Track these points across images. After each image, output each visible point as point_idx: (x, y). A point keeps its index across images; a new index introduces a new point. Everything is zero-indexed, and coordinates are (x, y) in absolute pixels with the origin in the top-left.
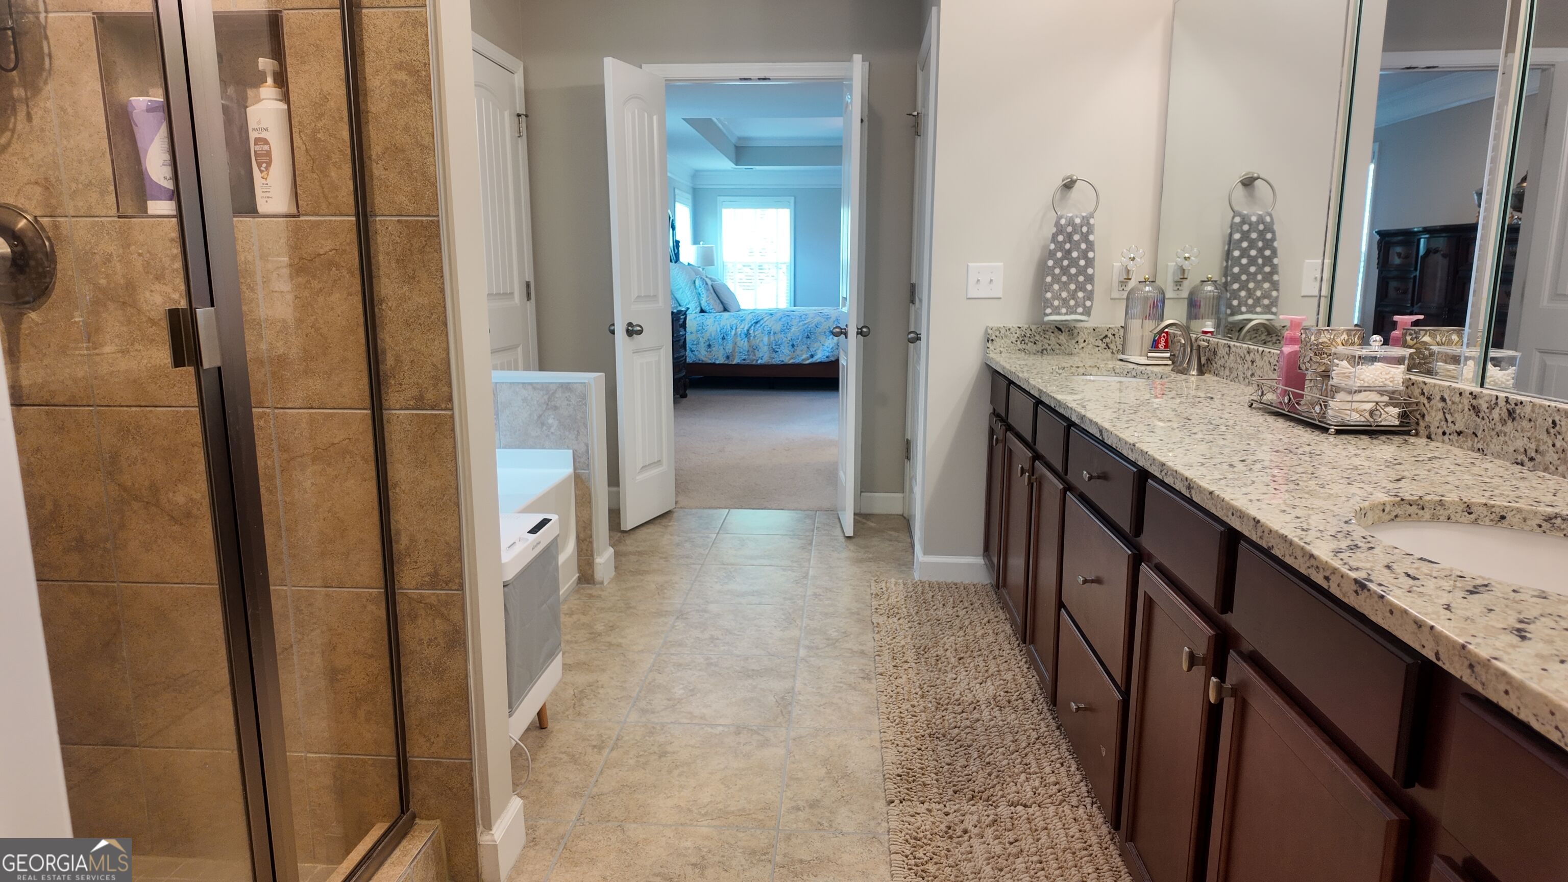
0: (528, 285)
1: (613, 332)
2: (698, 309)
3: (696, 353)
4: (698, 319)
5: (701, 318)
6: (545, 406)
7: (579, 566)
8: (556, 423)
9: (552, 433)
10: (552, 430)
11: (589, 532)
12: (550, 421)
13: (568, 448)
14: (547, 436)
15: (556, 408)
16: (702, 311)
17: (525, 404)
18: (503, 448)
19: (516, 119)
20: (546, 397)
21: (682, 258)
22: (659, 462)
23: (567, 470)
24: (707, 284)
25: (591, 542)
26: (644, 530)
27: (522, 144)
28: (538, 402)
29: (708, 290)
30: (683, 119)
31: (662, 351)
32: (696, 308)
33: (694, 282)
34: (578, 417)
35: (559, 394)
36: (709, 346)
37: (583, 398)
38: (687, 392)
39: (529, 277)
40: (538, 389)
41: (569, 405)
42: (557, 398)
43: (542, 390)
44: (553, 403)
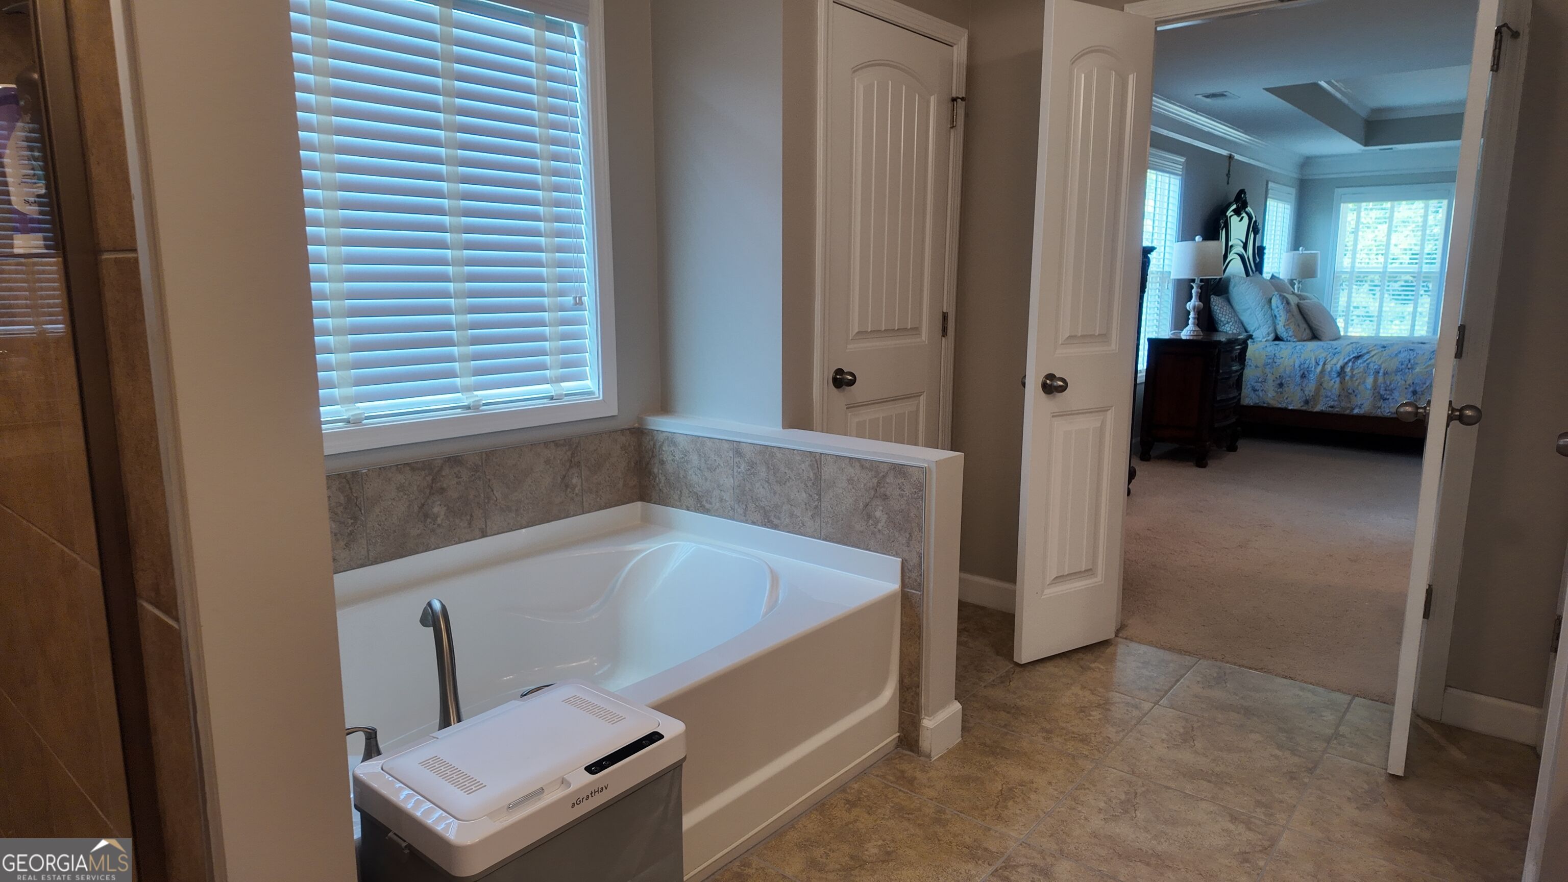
0: (945, 317)
1: (1024, 385)
2: (1272, 336)
3: (1261, 394)
4: (1269, 349)
5: (1272, 348)
6: (873, 493)
7: (901, 723)
8: (884, 518)
9: (880, 531)
10: (880, 526)
12: (878, 514)
13: (896, 555)
14: (873, 533)
15: (885, 497)
16: (1277, 338)
17: (850, 486)
18: (823, 540)
19: (950, 105)
20: (875, 481)
21: (1269, 268)
22: (1089, 572)
24: (1288, 303)
27: (956, 139)
28: (865, 485)
29: (1289, 312)
30: (1269, 90)
31: (1110, 415)
32: (1268, 334)
33: (1270, 301)
34: (912, 515)
35: (890, 479)
36: (1281, 385)
37: (920, 489)
38: (1241, 443)
39: (949, 306)
40: (867, 468)
41: (902, 496)
42: (887, 483)
43: (871, 470)
44: (883, 489)
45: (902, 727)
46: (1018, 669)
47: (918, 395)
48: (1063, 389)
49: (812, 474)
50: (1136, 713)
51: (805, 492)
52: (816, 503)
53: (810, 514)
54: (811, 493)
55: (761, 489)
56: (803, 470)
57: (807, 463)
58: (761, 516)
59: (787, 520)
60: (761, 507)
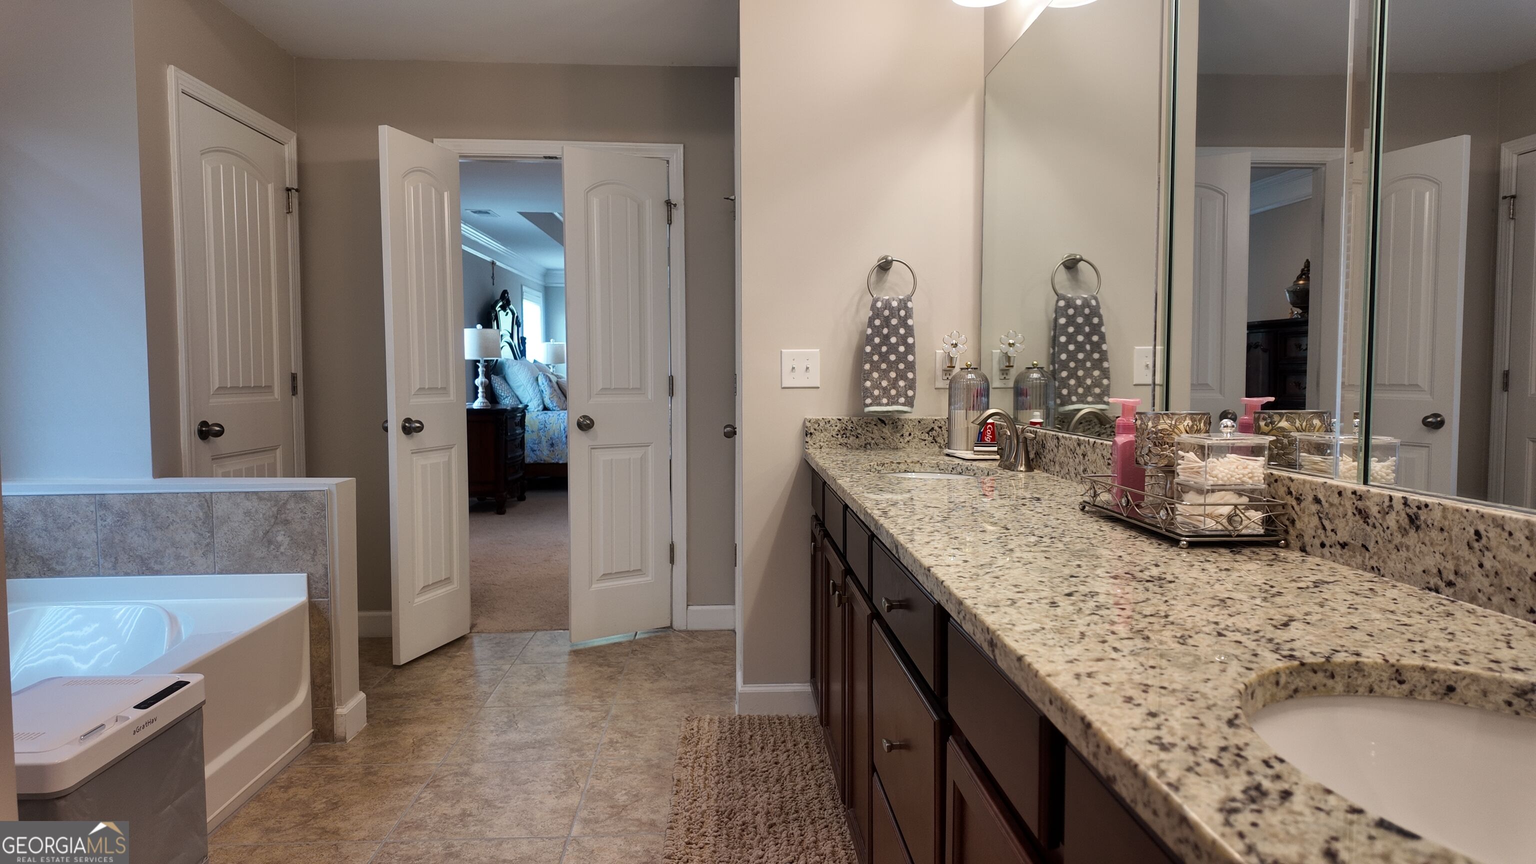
0: (294, 377)
1: (386, 429)
2: (541, 407)
3: (538, 452)
4: (540, 417)
5: (543, 416)
6: (273, 521)
7: (314, 719)
8: (287, 540)
9: (282, 553)
10: (282, 549)
11: (327, 676)
12: (280, 538)
13: (302, 571)
14: (275, 557)
15: (286, 522)
16: (545, 409)
17: (248, 518)
18: (218, 574)
19: (285, 195)
20: (275, 509)
22: (448, 580)
23: (302, 598)
24: (550, 381)
25: (330, 689)
26: (425, 663)
27: (292, 222)
28: (264, 514)
29: (552, 387)
30: (521, 213)
31: (454, 451)
32: (539, 405)
33: (537, 379)
34: (315, 533)
35: (291, 505)
36: (552, 445)
37: (322, 508)
38: (527, 494)
39: (296, 366)
40: (265, 499)
41: (303, 518)
42: (288, 509)
43: (268, 500)
44: (283, 516)
45: (316, 723)
46: (398, 670)
47: (274, 449)
48: (420, 429)
49: (201, 514)
50: (499, 673)
51: (194, 532)
52: (208, 541)
53: (201, 552)
54: (201, 532)
55: (136, 538)
56: (190, 511)
57: (195, 504)
58: (137, 565)
59: (172, 563)
60: (137, 556)
